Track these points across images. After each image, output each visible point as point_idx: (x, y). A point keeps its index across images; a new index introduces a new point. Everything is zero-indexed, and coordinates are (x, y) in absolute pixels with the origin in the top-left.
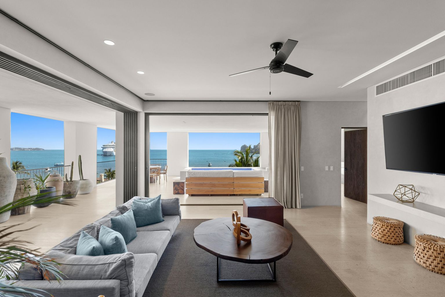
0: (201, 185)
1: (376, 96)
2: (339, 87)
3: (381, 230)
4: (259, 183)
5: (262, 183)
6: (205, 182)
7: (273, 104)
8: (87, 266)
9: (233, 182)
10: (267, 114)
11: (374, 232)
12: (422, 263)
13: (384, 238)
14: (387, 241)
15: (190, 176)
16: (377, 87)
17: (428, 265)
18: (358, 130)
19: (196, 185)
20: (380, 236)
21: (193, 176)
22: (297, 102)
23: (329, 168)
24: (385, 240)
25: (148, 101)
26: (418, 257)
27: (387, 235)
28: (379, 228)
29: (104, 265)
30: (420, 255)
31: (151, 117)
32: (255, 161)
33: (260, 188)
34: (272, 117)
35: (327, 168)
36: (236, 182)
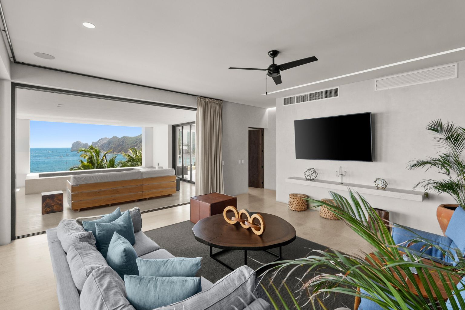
0: (97, 193)
1: (284, 106)
3: (297, 203)
4: (171, 182)
5: (174, 181)
6: (103, 189)
7: (201, 99)
8: (221, 302)
9: (142, 185)
10: (195, 109)
11: (292, 205)
12: (328, 217)
13: (299, 208)
14: (301, 210)
15: (79, 183)
16: (285, 99)
17: (331, 216)
18: (253, 130)
19: (89, 194)
20: (297, 207)
21: (84, 183)
22: (220, 101)
24: (300, 209)
25: (23, 64)
26: (325, 214)
27: (301, 205)
28: (295, 201)
29: (238, 290)
30: (326, 212)
31: (18, 91)
32: (110, 162)
33: (172, 188)
34: (199, 112)
35: (239, 162)
36: (145, 184)
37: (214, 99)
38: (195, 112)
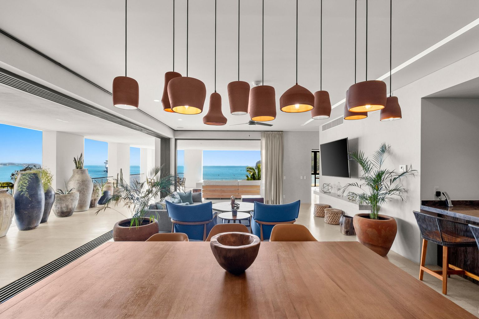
0: (214, 191)
1: (322, 132)
2: (302, 125)
4: (257, 189)
6: (217, 189)
7: (264, 133)
9: (238, 189)
10: (260, 140)
15: (205, 184)
16: (323, 126)
19: (210, 191)
21: (208, 185)
22: (280, 132)
23: (303, 177)
25: (177, 130)
31: (178, 141)
33: (258, 193)
34: (263, 141)
35: (301, 178)
36: (240, 189)
37: (274, 131)
38: (260, 141)
